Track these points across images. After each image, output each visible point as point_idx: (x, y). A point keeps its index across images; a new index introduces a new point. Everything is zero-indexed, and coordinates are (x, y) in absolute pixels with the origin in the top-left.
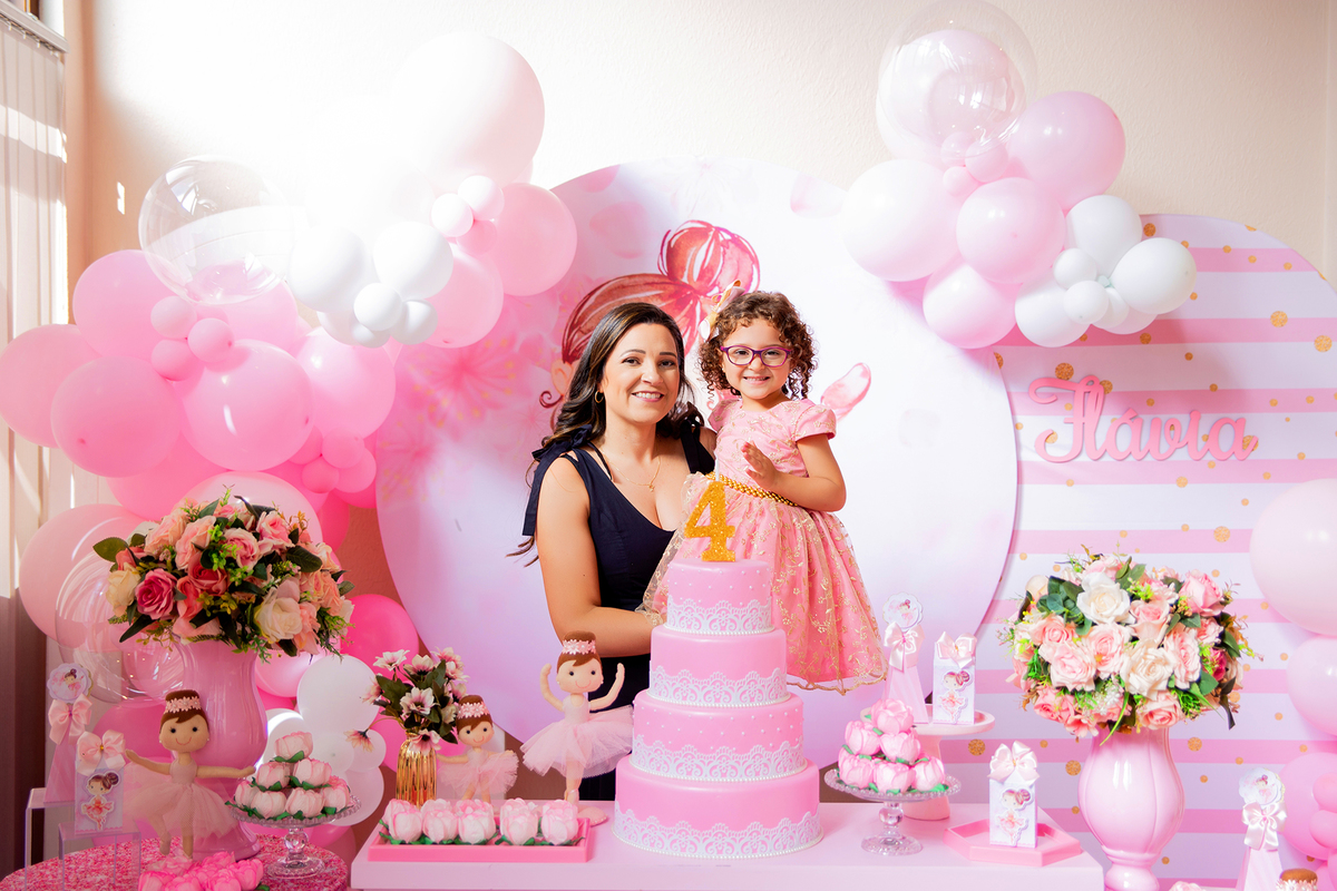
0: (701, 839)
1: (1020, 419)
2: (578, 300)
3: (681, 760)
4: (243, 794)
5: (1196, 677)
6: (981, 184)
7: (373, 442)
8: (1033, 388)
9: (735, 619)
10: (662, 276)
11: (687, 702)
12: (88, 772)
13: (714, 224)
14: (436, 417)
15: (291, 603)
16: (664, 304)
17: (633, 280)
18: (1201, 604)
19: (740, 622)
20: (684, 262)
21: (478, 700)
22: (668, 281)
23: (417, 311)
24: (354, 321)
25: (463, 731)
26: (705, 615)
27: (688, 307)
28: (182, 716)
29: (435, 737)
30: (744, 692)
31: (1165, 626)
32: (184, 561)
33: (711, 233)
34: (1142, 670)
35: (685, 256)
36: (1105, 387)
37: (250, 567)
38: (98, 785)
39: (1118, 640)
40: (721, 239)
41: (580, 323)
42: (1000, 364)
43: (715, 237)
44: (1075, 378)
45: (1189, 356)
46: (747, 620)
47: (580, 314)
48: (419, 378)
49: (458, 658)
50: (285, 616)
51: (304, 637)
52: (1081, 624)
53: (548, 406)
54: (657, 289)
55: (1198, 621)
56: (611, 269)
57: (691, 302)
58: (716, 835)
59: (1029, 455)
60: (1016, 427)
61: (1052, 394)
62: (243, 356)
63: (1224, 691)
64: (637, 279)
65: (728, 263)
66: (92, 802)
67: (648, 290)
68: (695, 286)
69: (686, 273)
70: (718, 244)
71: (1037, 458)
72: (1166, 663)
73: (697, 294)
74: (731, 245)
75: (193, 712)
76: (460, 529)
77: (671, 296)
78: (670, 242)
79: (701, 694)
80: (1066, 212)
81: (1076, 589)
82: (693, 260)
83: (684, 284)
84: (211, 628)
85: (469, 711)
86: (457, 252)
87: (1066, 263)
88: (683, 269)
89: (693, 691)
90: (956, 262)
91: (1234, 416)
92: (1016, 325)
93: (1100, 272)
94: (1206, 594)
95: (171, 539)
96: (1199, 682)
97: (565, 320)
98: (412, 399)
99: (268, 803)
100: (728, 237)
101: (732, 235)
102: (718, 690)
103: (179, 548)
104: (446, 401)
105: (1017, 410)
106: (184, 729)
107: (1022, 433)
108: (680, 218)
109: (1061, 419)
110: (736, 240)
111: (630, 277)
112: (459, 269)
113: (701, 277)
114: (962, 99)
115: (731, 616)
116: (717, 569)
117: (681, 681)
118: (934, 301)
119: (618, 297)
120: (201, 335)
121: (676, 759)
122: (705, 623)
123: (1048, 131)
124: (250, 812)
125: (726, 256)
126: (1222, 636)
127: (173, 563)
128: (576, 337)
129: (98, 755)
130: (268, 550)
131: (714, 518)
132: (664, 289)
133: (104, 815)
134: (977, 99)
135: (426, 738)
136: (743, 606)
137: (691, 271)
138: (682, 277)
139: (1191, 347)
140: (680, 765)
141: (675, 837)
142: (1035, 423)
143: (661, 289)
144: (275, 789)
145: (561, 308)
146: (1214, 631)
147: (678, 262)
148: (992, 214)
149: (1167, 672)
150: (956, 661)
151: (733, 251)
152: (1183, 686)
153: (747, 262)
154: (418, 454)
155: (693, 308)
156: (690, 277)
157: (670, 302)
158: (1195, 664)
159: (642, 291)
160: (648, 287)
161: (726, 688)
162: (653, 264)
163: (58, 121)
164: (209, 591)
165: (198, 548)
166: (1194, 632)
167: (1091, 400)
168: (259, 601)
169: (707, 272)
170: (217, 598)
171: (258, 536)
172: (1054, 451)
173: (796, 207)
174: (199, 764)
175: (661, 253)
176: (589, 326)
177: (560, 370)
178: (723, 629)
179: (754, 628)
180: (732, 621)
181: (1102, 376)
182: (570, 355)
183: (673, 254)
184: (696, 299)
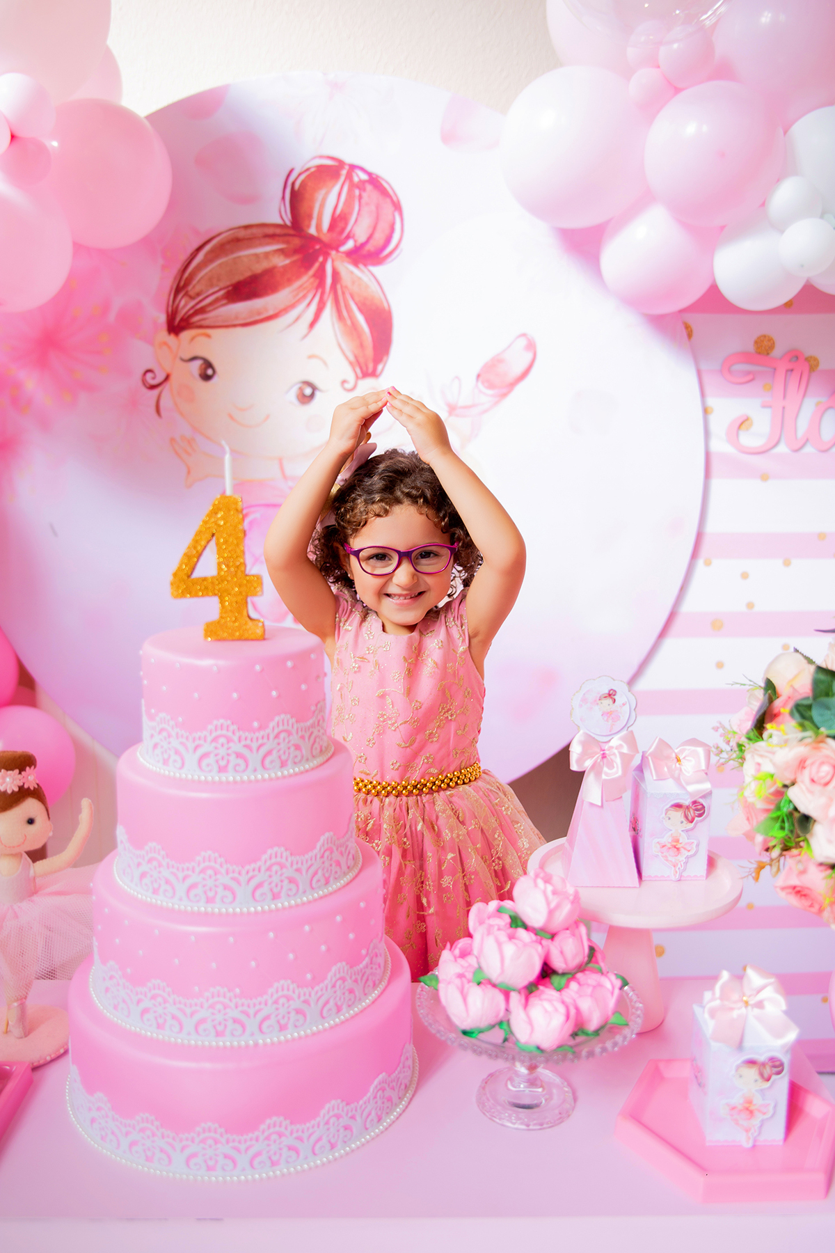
0: (178, 1146)
1: (711, 401)
2: (183, 257)
3: (147, 1003)
6: (677, 90)
8: (726, 368)
9: (246, 752)
10: (284, 226)
11: (161, 900)
13: (349, 159)
14: (19, 401)
16: (287, 261)
17: (249, 232)
19: (254, 759)
20: (311, 208)
22: (292, 232)
26: (191, 746)
27: (317, 265)
30: (260, 885)
33: (344, 172)
35: (312, 200)
36: (811, 364)
40: (356, 179)
41: (186, 285)
42: (690, 335)
43: (349, 176)
44: (777, 352)
46: (269, 753)
47: (186, 275)
53: (152, 387)
54: (278, 242)
56: (223, 218)
57: (321, 259)
58: (203, 1141)
59: (720, 445)
60: (706, 411)
61: (749, 373)
64: (254, 230)
65: (365, 210)
67: (268, 244)
68: (326, 238)
69: (314, 223)
70: (353, 186)
71: (728, 449)
73: (327, 248)
74: (369, 187)
76: (55, 534)
77: (296, 251)
78: (293, 184)
79: (181, 889)
80: (785, 132)
82: (322, 206)
83: (312, 237)
87: (785, 194)
88: (310, 217)
89: (167, 882)
90: (645, 199)
92: (714, 280)
97: (169, 282)
100: (364, 177)
101: (370, 174)
102: (210, 883)
104: (31, 383)
105: (708, 390)
107: (713, 418)
109: (757, 402)
110: (374, 181)
111: (247, 227)
113: (332, 227)
115: (237, 747)
117: (150, 861)
118: (614, 254)
119: (232, 252)
121: (139, 1002)
122: (192, 759)
123: (766, 18)
125: (363, 201)
128: (183, 303)
132: (287, 242)
136: (260, 728)
137: (320, 222)
138: (309, 226)
140: (145, 1011)
141: (135, 1136)
142: (727, 407)
143: (284, 242)
145: (164, 267)
147: (303, 209)
148: (691, 129)
151: (370, 194)
153: (388, 208)
154: (3, 446)
155: (322, 269)
156: (319, 227)
157: (295, 258)
159: (261, 245)
160: (267, 240)
161: (226, 880)
162: (274, 212)
167: (795, 379)
169: (339, 221)
172: (750, 439)
173: (448, 137)
175: (283, 198)
176: (198, 289)
177: (165, 344)
178: (222, 769)
179: (283, 764)
180: (239, 755)
181: (808, 352)
182: (176, 325)
183: (297, 198)
184: (326, 255)
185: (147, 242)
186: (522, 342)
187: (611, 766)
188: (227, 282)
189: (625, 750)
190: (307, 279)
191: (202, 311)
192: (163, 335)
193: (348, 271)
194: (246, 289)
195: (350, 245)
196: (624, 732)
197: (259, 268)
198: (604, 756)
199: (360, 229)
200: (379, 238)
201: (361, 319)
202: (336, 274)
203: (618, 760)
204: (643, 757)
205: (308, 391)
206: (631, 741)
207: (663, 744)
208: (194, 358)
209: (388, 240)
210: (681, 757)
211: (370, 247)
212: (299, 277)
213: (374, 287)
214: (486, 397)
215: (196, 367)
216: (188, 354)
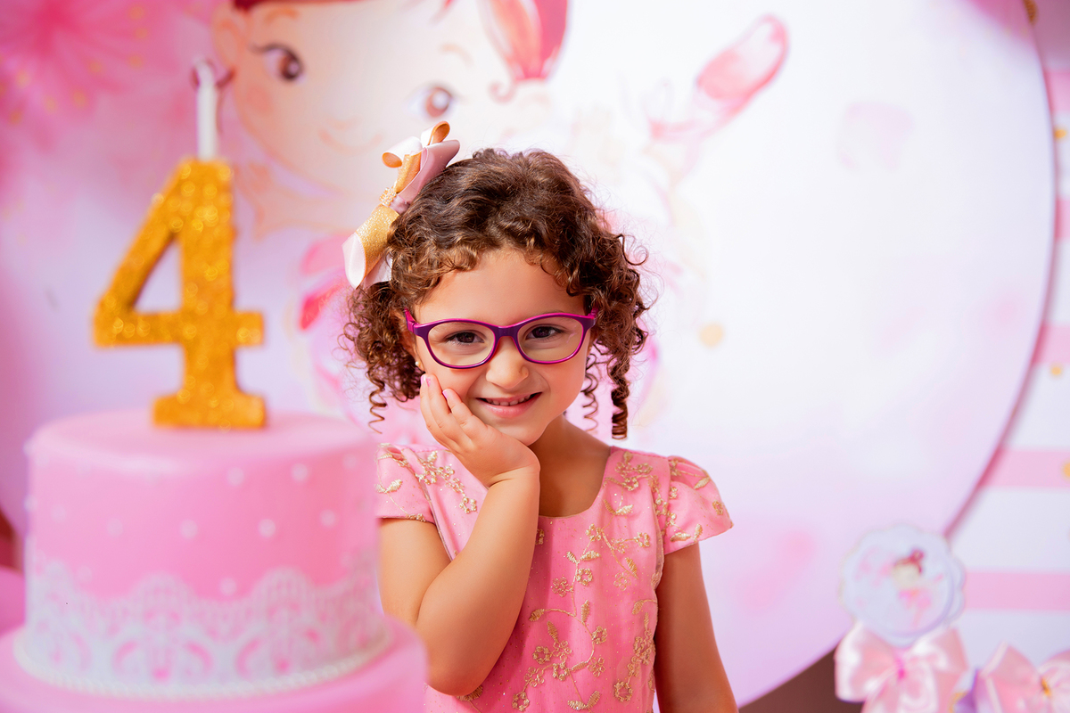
1: (1063, 120)
14: (7, 105)
19: (223, 654)
46: (253, 645)
60: (1055, 134)
76: (53, 304)
104: (26, 77)
107: (1067, 146)
115: (190, 631)
177: (229, 24)
179: (282, 666)
180: (195, 648)
186: (766, 30)
187: (915, 691)
189: (943, 663)
192: (226, 9)
196: (939, 631)
198: (902, 674)
203: (929, 684)
204: (977, 681)
205: (440, 100)
206: (953, 645)
207: (1014, 657)
208: (271, 47)
210: (1051, 682)
214: (708, 111)
215: (274, 60)
216: (262, 41)
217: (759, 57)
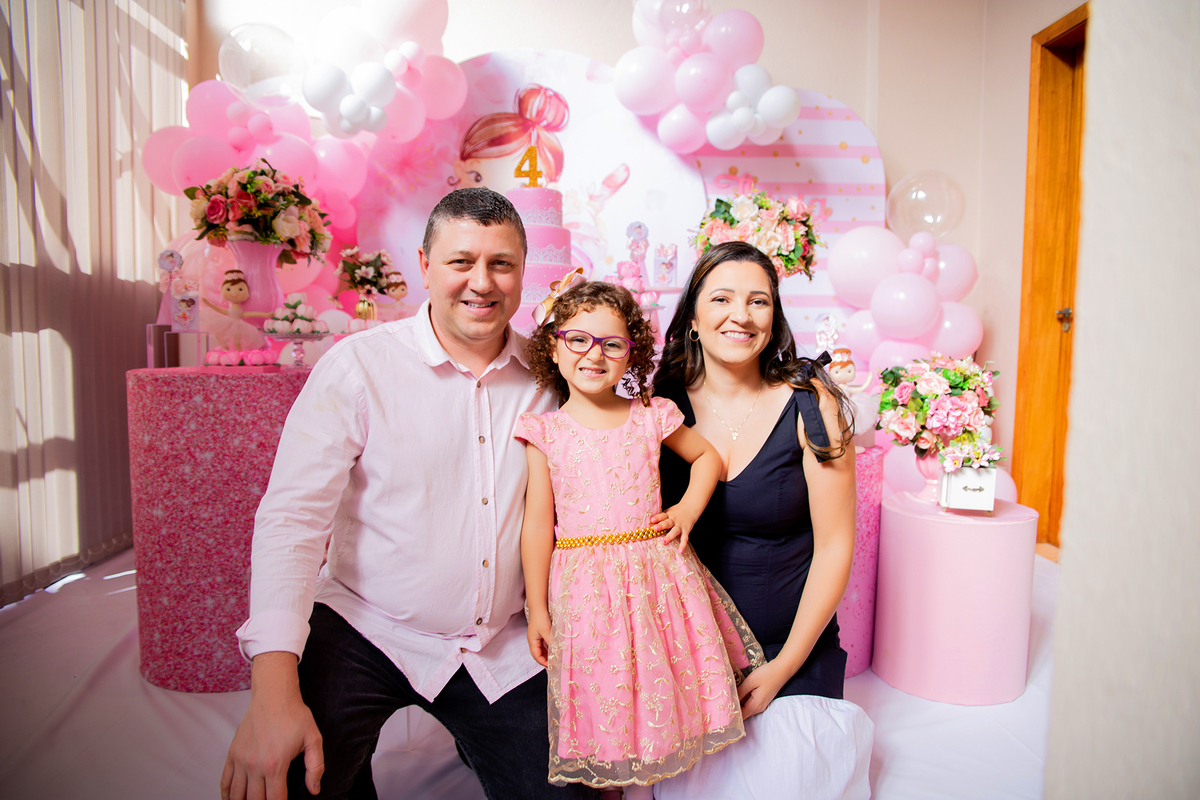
1: (710, 196)
2: (468, 126)
4: (268, 325)
5: (792, 248)
6: (687, 56)
7: (355, 202)
8: (717, 180)
10: (515, 114)
12: (179, 297)
14: (390, 190)
15: (294, 218)
16: (516, 130)
17: (499, 116)
18: (795, 212)
20: (529, 108)
21: (399, 274)
22: (518, 117)
23: (375, 111)
24: (341, 117)
25: (391, 290)
27: (529, 131)
28: (234, 282)
29: (375, 291)
31: (777, 222)
32: (232, 192)
34: (764, 243)
35: (528, 103)
36: (755, 180)
37: (270, 196)
38: (184, 304)
39: (751, 227)
40: (548, 95)
41: (469, 139)
42: (699, 164)
43: (545, 93)
44: (740, 174)
45: (798, 165)
47: (470, 134)
48: (381, 169)
49: (388, 255)
50: (290, 225)
51: (301, 240)
52: (731, 224)
53: (452, 185)
54: (512, 121)
55: (794, 222)
56: (486, 110)
57: (531, 129)
60: (708, 200)
61: (727, 183)
62: (278, 139)
63: (807, 260)
64: (502, 116)
65: (552, 108)
66: (180, 314)
67: (508, 122)
68: (534, 120)
69: (528, 113)
70: (546, 97)
72: (777, 240)
73: (534, 124)
74: (554, 98)
75: (239, 281)
77: (521, 125)
78: (520, 96)
80: (733, 74)
81: (728, 206)
82: (533, 106)
83: (528, 119)
84: (247, 228)
85: (394, 279)
86: (399, 85)
87: (733, 98)
88: (526, 110)
90: (675, 101)
91: (821, 197)
92: (707, 137)
93: (751, 103)
94: (798, 207)
95: (225, 182)
96: (793, 251)
97: (462, 137)
98: (376, 180)
99: (282, 326)
100: (551, 93)
101: (554, 92)
103: (230, 186)
104: (396, 182)
106: (234, 289)
108: (526, 82)
110: (556, 95)
112: (400, 96)
113: (537, 115)
114: (678, 8)
116: (531, 189)
118: (663, 127)
119: (491, 125)
120: (253, 123)
123: (723, 30)
124: (273, 331)
125: (551, 104)
126: (807, 232)
127: (226, 193)
128: (468, 147)
129: (184, 290)
130: (280, 189)
131: (531, 166)
133: (188, 321)
134: (686, 8)
135: (369, 292)
137: (531, 113)
138: (526, 114)
139: (800, 160)
143: (515, 121)
144: (286, 319)
146: (802, 229)
147: (524, 107)
148: (693, 71)
149: (778, 244)
150: (666, 256)
151: (554, 101)
152: (785, 253)
153: (562, 107)
154: (380, 211)
155: (531, 133)
156: (531, 115)
157: (519, 128)
158: (792, 241)
159: (504, 122)
160: (508, 120)
162: (511, 108)
163: (182, 34)
164: (245, 205)
165: (239, 183)
166: (792, 227)
167: (747, 186)
168: (276, 214)
170: (251, 210)
171: (275, 182)
173: (590, 77)
174: (244, 310)
175: (515, 102)
176: (475, 141)
177: (459, 165)
181: (753, 174)
182: (465, 157)
183: (522, 103)
184: (534, 127)
185: (452, 120)
186: (623, 168)
188: (488, 138)
190: (524, 137)
191: (477, 151)
192: (458, 161)
193: (544, 134)
194: (498, 141)
195: (545, 123)
197: (503, 132)
199: (550, 116)
200: (558, 120)
201: (549, 156)
202: (538, 137)
208: (472, 172)
209: (562, 121)
211: (554, 124)
212: (521, 136)
213: (555, 142)
214: (607, 192)
215: (473, 176)
216: (469, 170)
217: (621, 176)
